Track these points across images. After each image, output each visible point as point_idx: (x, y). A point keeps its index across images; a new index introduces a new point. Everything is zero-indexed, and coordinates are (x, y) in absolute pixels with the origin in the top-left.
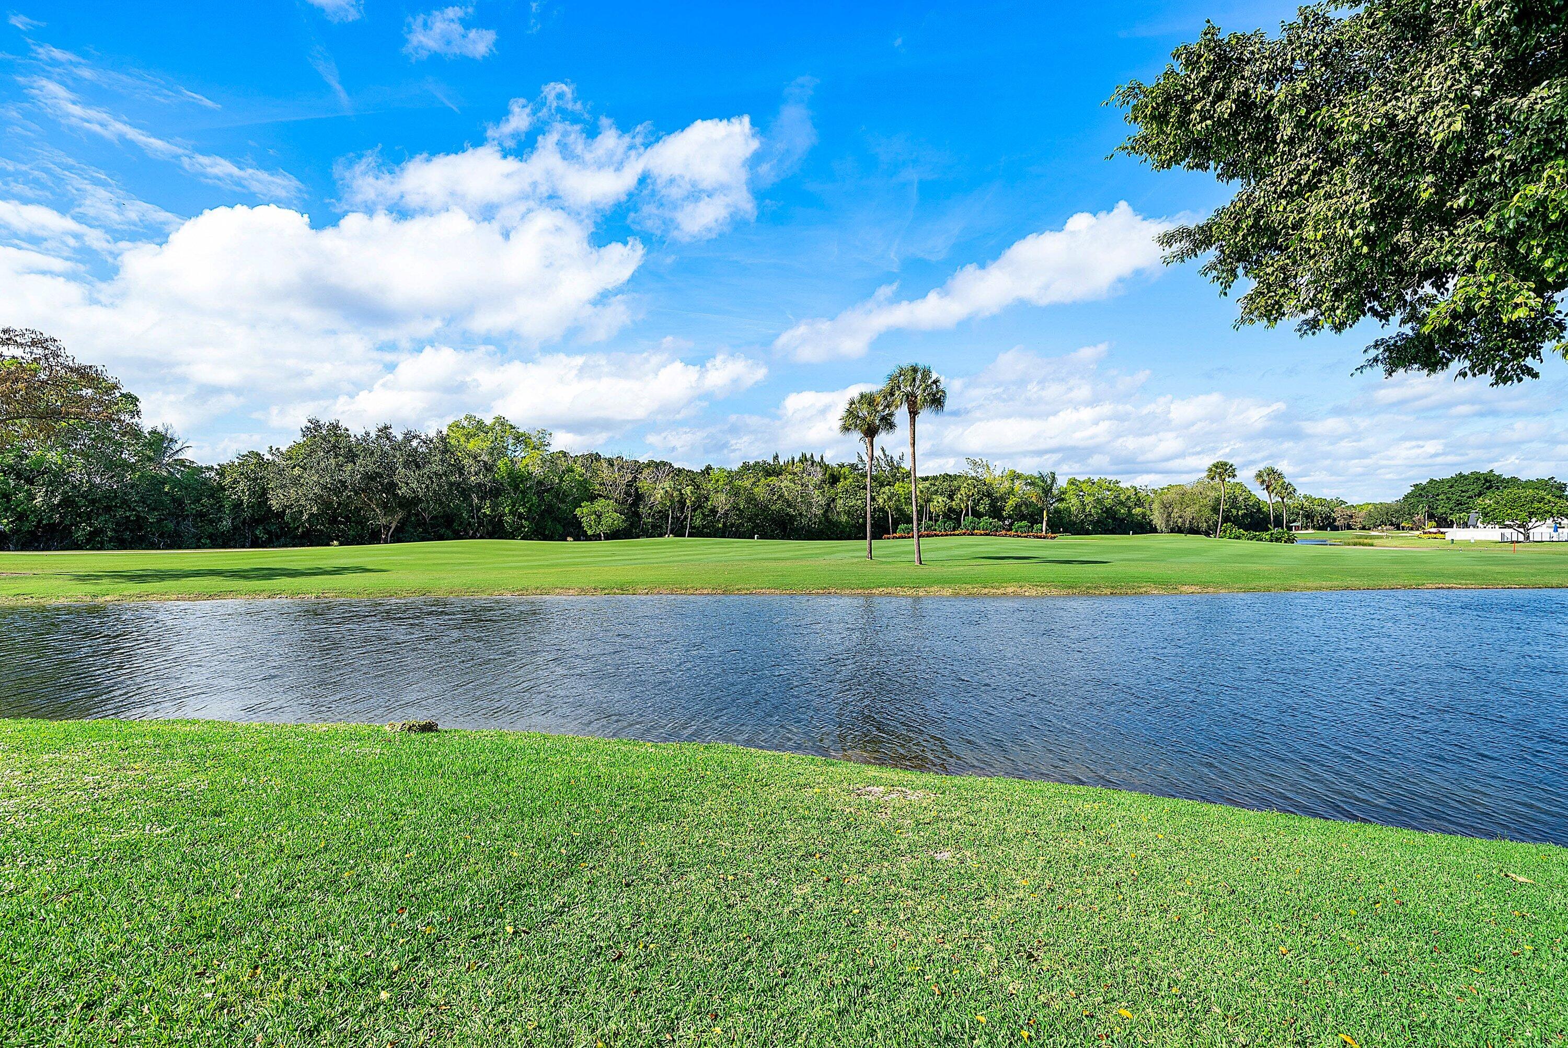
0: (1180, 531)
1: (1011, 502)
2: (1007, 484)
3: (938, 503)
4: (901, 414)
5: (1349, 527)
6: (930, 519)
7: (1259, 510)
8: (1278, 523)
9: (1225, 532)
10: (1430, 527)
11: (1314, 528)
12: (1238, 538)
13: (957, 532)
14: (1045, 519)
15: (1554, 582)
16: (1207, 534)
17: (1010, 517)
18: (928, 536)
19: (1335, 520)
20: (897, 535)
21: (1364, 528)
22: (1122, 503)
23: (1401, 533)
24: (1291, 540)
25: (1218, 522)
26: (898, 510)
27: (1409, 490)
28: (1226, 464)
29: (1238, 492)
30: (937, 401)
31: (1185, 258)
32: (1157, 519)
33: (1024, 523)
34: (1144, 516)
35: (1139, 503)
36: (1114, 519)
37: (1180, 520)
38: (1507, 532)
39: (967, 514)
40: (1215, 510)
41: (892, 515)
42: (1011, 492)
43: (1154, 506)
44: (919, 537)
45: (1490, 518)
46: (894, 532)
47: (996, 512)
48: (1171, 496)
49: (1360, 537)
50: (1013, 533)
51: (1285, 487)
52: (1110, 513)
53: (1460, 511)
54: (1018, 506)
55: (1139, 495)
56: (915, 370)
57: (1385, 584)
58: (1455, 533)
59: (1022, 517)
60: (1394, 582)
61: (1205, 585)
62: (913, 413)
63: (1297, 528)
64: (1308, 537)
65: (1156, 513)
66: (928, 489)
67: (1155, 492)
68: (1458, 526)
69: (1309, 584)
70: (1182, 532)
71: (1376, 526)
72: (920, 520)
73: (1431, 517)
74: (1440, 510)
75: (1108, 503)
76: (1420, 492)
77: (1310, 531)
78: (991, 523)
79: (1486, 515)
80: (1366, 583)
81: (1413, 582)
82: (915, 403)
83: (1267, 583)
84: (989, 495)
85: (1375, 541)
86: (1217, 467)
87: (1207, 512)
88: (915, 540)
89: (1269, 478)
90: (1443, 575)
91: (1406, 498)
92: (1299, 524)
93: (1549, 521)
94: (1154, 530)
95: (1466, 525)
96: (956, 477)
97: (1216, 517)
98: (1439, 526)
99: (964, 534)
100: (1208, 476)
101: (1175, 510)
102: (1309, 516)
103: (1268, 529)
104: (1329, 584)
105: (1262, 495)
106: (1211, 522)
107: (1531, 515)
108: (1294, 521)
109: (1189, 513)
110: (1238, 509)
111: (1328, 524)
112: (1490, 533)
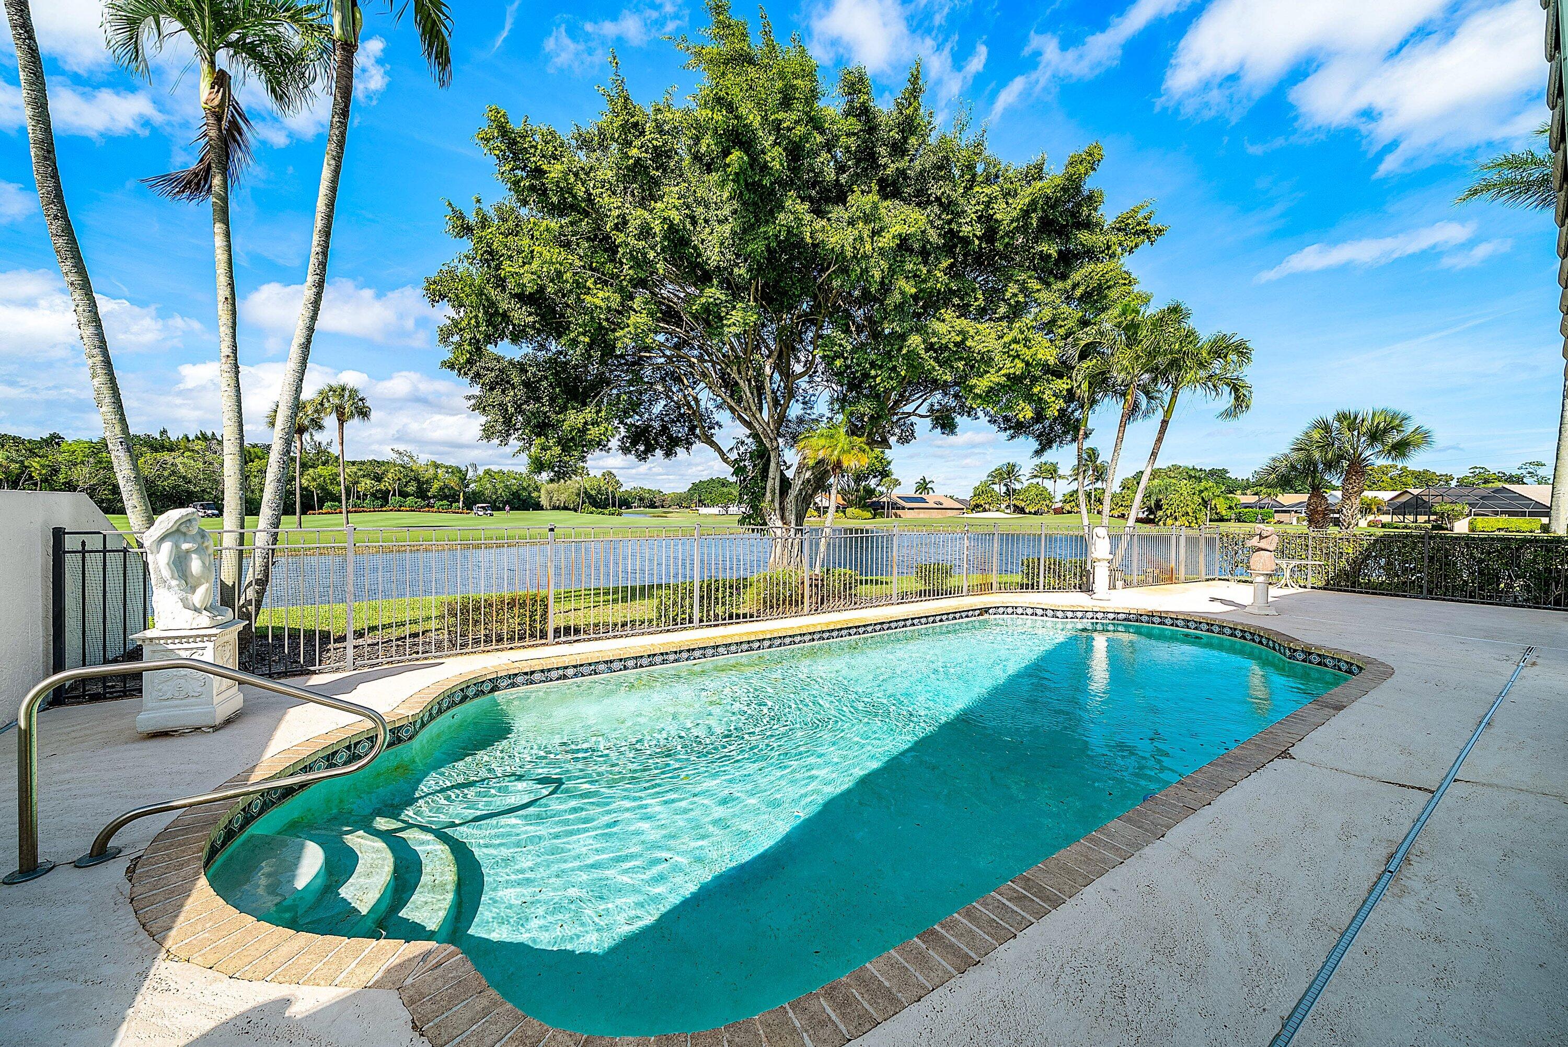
0: (555, 509)
1: (436, 486)
2: (432, 471)
3: (366, 484)
4: (330, 421)
5: (663, 507)
6: (358, 498)
9: (584, 509)
10: (694, 507)
12: (592, 513)
13: (384, 509)
14: (462, 499)
16: (574, 511)
17: (434, 497)
18: (355, 512)
20: (324, 511)
21: (666, 507)
22: (524, 489)
23: (682, 510)
24: (620, 514)
25: (581, 503)
26: (323, 488)
30: (364, 413)
32: (544, 502)
33: (445, 502)
36: (519, 499)
37: (559, 501)
39: (394, 495)
40: (578, 495)
41: (317, 494)
42: (436, 477)
43: (542, 492)
44: (348, 512)
46: (321, 508)
47: (422, 493)
49: (664, 512)
50: (435, 510)
52: (516, 495)
53: (708, 498)
54: (441, 489)
56: (343, 389)
58: (702, 510)
59: (445, 497)
62: (341, 422)
63: (635, 507)
65: (545, 496)
66: (356, 473)
68: (706, 506)
70: (557, 509)
71: (671, 506)
72: (348, 499)
73: (696, 501)
74: (703, 498)
75: (514, 488)
76: (696, 487)
78: (416, 503)
82: (343, 414)
84: (416, 479)
85: (669, 515)
87: (573, 497)
88: (344, 515)
91: (690, 489)
92: (636, 504)
94: (542, 508)
95: (709, 506)
96: (383, 464)
97: (578, 500)
98: (698, 506)
99: (391, 510)
101: (555, 495)
102: (641, 500)
106: (577, 503)
108: (634, 502)
109: (563, 497)
110: (602, 495)
111: (652, 505)
112: (715, 510)
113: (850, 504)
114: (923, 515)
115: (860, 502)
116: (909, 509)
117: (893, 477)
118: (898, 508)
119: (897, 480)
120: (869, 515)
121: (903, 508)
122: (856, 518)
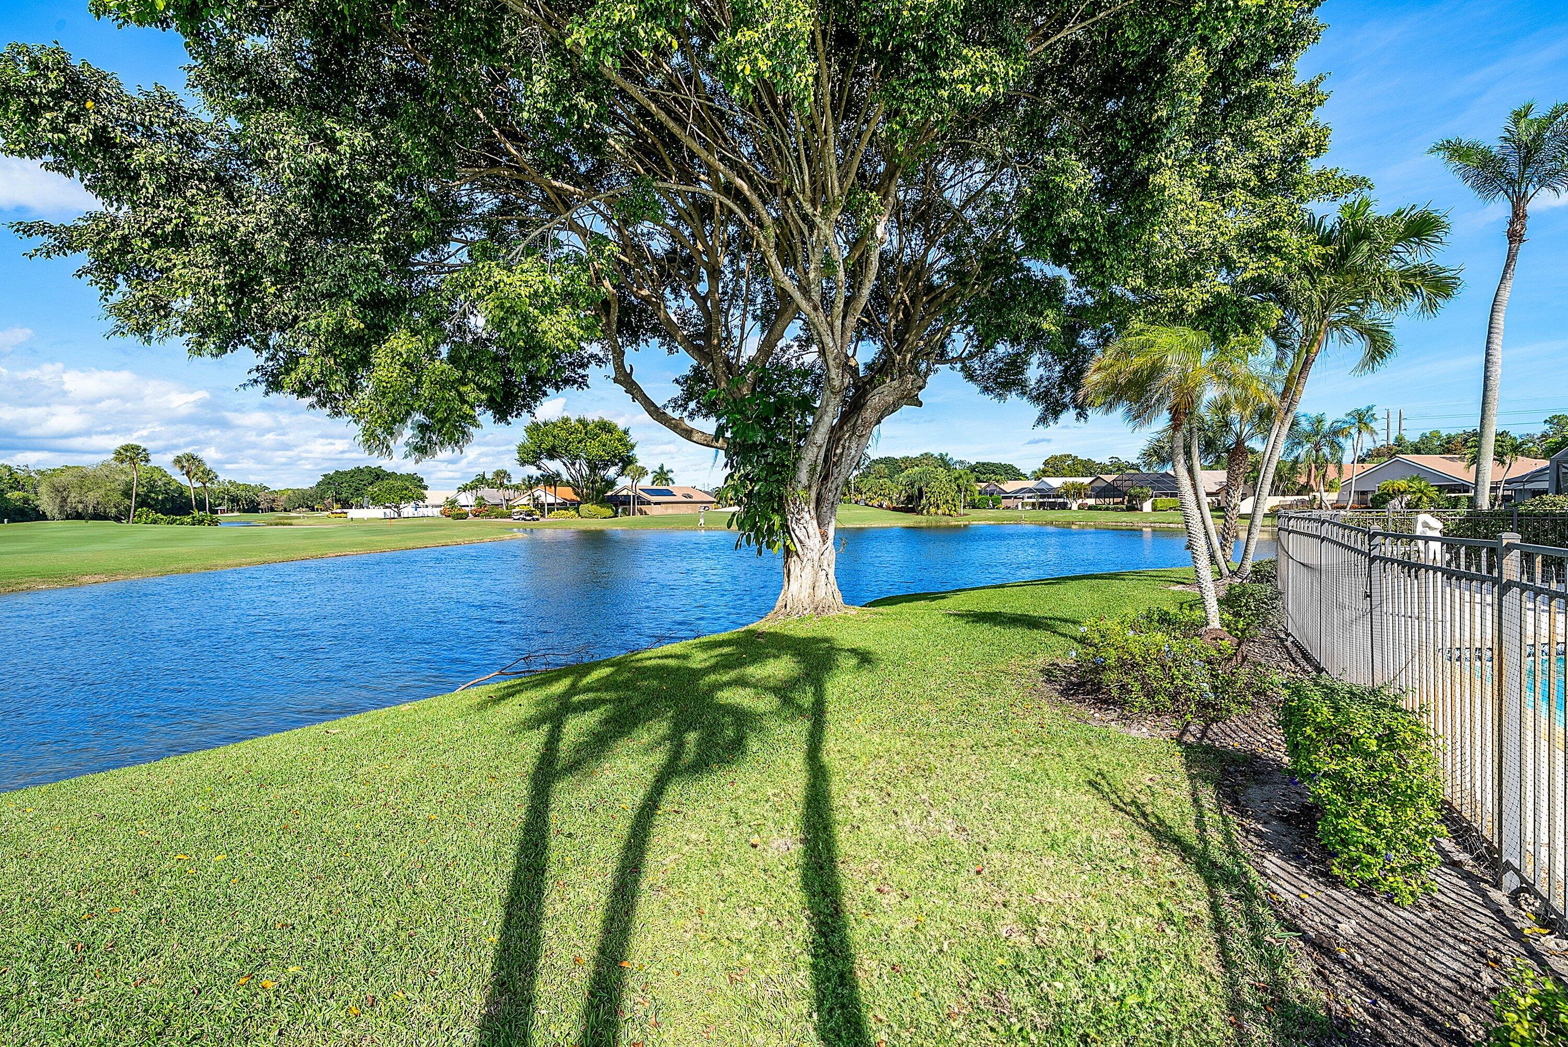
0: (79, 516)
5: (272, 510)
7: (182, 493)
8: (201, 506)
9: (140, 516)
10: (337, 508)
11: (239, 510)
12: (155, 522)
15: (411, 545)
16: (118, 519)
19: (259, 504)
21: (285, 510)
23: (316, 514)
24: (214, 523)
25: (130, 507)
27: (320, 479)
28: (138, 448)
29: (156, 476)
31: (51, 254)
32: (46, 503)
34: (26, 501)
35: (16, 485)
37: (80, 506)
38: (388, 511)
40: (127, 494)
43: (42, 489)
45: (376, 501)
48: (65, 479)
49: (282, 518)
51: (207, 473)
53: (358, 496)
55: (15, 476)
57: (297, 556)
58: (353, 513)
60: (304, 554)
61: (113, 573)
63: (223, 511)
64: (234, 520)
65: (45, 498)
67: (41, 473)
68: (356, 507)
69: (229, 562)
70: (83, 518)
71: (294, 508)
73: (337, 501)
74: (344, 495)
76: (329, 481)
77: (236, 514)
79: (373, 499)
80: (281, 556)
81: (318, 553)
83: (187, 565)
85: (294, 521)
86: (126, 451)
87: (117, 497)
89: (190, 463)
90: (341, 546)
91: (319, 484)
92: (225, 507)
93: (412, 504)
94: (43, 517)
95: (362, 507)
97: (127, 502)
98: (343, 507)
100: (116, 459)
101: (73, 495)
102: (234, 500)
103: (189, 513)
104: (249, 560)
105: (183, 480)
106: (122, 508)
107: (401, 498)
108: (220, 505)
109: (92, 498)
110: (157, 494)
111: (253, 507)
112: (376, 513)
113: (585, 500)
114: (671, 510)
115: (598, 496)
116: (656, 504)
117: (638, 464)
118: (643, 503)
119: (643, 469)
120: (610, 512)
121: (649, 503)
122: (594, 516)
